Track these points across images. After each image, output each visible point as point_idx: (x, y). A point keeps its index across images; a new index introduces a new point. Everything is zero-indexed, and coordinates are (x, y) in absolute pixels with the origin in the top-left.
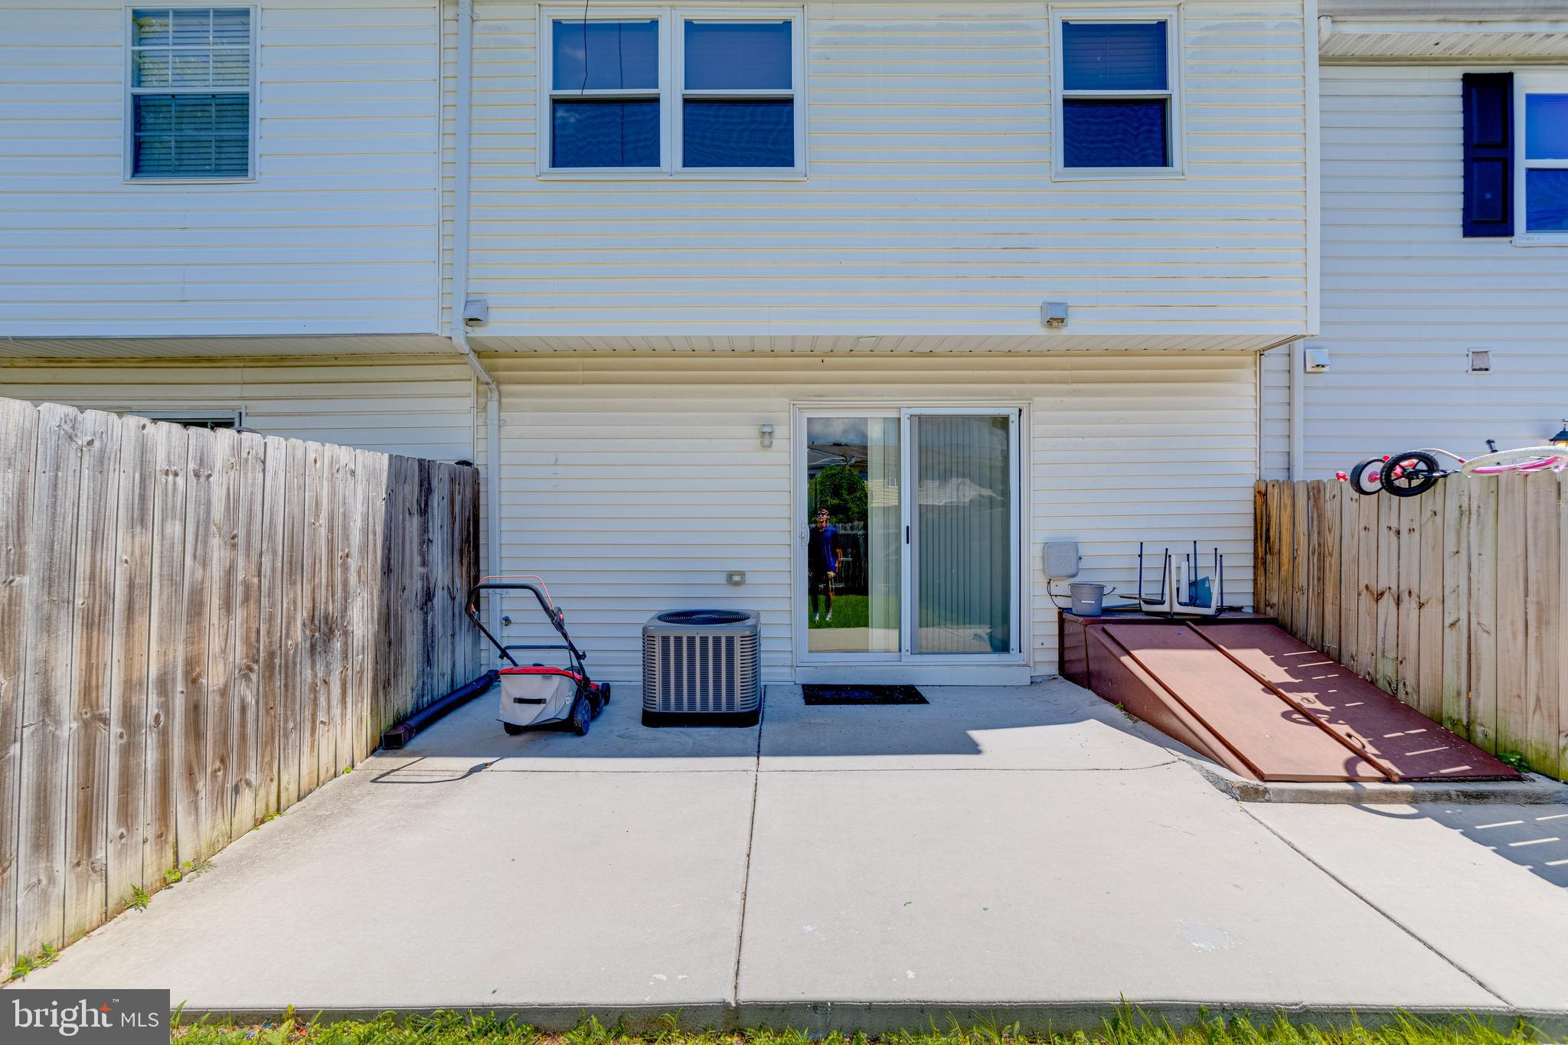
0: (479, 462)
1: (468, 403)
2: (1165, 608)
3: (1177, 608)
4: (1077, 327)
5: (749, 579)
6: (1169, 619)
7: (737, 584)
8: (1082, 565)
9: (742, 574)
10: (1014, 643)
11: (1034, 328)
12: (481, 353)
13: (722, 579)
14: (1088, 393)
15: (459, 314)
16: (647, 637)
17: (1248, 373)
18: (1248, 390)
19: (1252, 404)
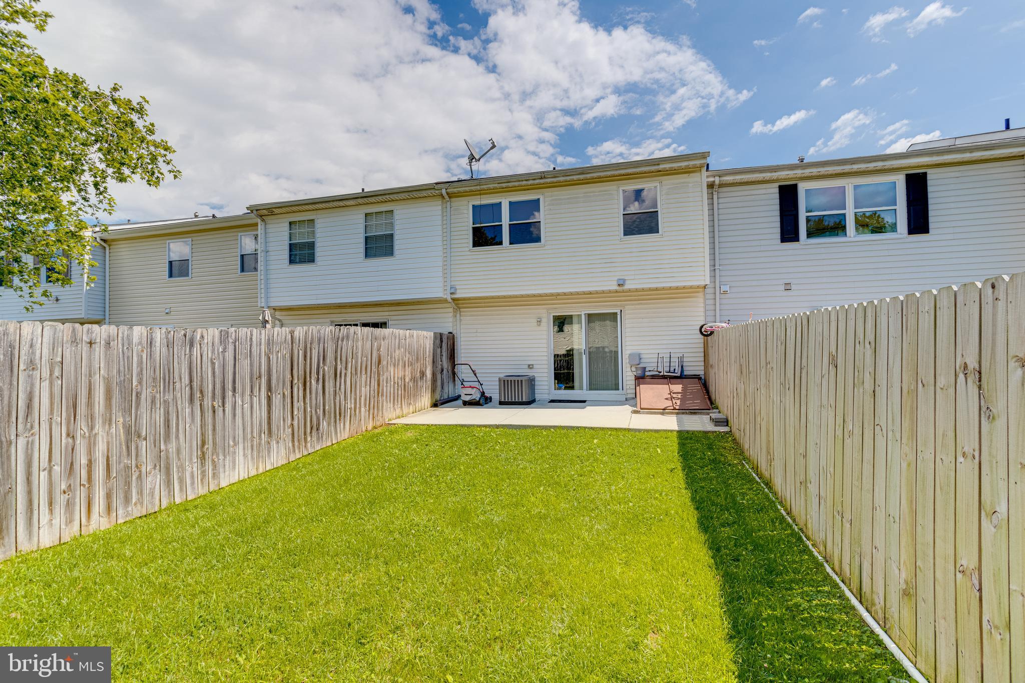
0: (454, 332)
1: (451, 314)
2: (662, 374)
3: (665, 374)
4: (627, 286)
5: (535, 366)
6: (664, 377)
7: (531, 368)
8: (642, 361)
9: (533, 365)
10: (620, 387)
11: (616, 288)
12: (454, 300)
13: (527, 367)
14: (641, 304)
15: (449, 292)
16: (500, 380)
17: (701, 295)
18: (701, 300)
19: (702, 305)
